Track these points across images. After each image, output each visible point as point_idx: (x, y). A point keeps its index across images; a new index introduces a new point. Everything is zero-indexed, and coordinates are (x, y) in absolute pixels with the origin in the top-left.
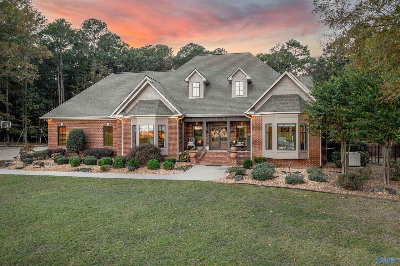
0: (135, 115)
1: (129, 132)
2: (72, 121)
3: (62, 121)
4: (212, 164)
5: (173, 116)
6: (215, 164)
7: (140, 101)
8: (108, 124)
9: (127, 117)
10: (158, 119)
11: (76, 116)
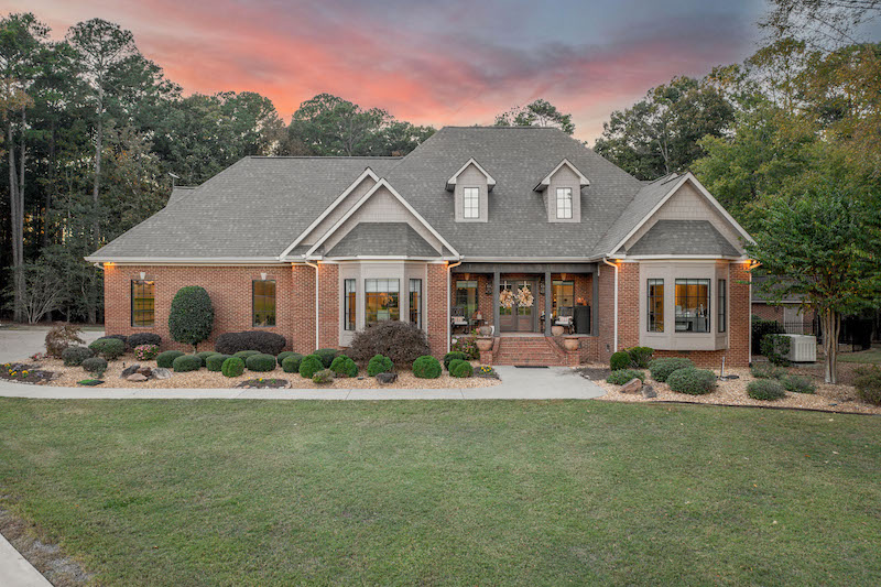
0: (359, 257)
1: (334, 295)
2: (171, 267)
3: (144, 268)
4: (524, 363)
5: (437, 261)
6: (530, 363)
7: (360, 224)
8: (264, 276)
9: (330, 261)
10: (409, 264)
11: (183, 256)
